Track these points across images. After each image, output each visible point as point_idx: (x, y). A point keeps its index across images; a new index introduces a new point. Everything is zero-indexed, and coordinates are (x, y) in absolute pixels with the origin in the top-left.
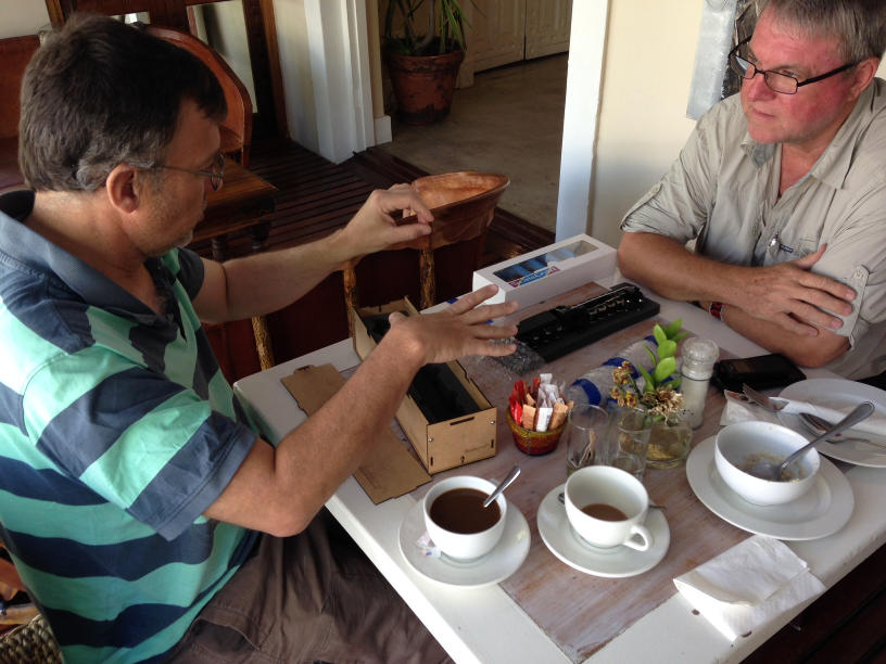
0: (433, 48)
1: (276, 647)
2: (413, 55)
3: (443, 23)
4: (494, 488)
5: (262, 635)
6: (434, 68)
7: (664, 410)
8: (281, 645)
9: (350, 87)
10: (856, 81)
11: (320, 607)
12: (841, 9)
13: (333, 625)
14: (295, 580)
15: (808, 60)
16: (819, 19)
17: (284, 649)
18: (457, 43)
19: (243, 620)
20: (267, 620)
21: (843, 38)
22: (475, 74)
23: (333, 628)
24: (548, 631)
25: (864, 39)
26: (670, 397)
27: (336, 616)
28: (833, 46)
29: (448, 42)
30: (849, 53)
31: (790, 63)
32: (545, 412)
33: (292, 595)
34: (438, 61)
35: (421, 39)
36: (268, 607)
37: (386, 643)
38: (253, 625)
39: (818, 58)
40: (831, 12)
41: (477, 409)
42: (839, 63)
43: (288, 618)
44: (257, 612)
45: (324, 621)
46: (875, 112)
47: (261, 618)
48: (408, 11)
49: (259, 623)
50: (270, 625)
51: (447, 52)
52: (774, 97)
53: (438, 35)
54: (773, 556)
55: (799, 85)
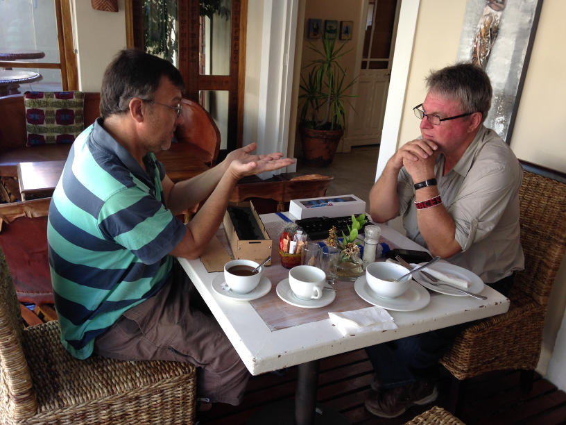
0: (327, 126)
1: (153, 336)
2: (315, 129)
3: (334, 115)
4: (258, 265)
5: (148, 330)
6: (325, 137)
7: (348, 251)
8: (155, 335)
9: (276, 140)
10: (472, 123)
11: (177, 321)
12: (460, 88)
13: (180, 331)
14: (169, 311)
15: (446, 110)
16: (449, 92)
17: (156, 338)
18: (340, 127)
19: (141, 319)
20: (152, 324)
21: (462, 101)
22: (352, 147)
23: (180, 333)
24: (265, 320)
25: (472, 103)
26: (352, 247)
27: (182, 327)
28: (457, 104)
29: (335, 125)
30: (464, 109)
31: (438, 111)
32: (293, 244)
33: (165, 314)
34: (328, 134)
35: (320, 122)
36: (154, 319)
37: (204, 348)
38: (145, 323)
39: (450, 109)
40: (456, 89)
41: (263, 238)
42: (461, 113)
43: (161, 324)
44: (148, 318)
45: (176, 328)
46: (484, 142)
47: (149, 322)
48: (315, 107)
49: (148, 324)
50: (152, 325)
51: (334, 129)
52: (432, 128)
53: (330, 121)
54: (379, 314)
55: (440, 120)
